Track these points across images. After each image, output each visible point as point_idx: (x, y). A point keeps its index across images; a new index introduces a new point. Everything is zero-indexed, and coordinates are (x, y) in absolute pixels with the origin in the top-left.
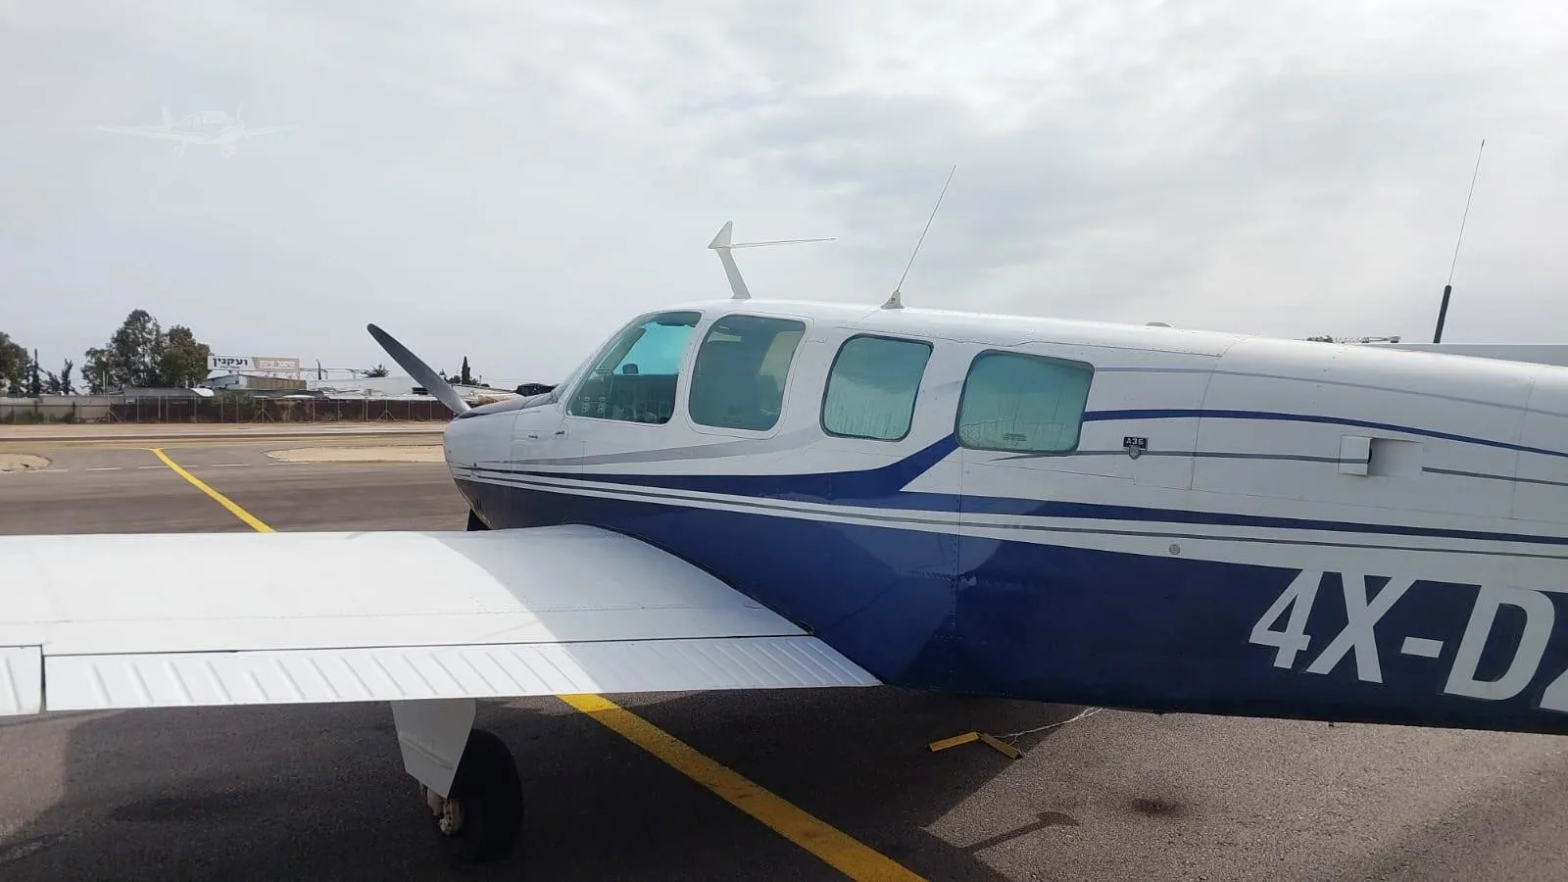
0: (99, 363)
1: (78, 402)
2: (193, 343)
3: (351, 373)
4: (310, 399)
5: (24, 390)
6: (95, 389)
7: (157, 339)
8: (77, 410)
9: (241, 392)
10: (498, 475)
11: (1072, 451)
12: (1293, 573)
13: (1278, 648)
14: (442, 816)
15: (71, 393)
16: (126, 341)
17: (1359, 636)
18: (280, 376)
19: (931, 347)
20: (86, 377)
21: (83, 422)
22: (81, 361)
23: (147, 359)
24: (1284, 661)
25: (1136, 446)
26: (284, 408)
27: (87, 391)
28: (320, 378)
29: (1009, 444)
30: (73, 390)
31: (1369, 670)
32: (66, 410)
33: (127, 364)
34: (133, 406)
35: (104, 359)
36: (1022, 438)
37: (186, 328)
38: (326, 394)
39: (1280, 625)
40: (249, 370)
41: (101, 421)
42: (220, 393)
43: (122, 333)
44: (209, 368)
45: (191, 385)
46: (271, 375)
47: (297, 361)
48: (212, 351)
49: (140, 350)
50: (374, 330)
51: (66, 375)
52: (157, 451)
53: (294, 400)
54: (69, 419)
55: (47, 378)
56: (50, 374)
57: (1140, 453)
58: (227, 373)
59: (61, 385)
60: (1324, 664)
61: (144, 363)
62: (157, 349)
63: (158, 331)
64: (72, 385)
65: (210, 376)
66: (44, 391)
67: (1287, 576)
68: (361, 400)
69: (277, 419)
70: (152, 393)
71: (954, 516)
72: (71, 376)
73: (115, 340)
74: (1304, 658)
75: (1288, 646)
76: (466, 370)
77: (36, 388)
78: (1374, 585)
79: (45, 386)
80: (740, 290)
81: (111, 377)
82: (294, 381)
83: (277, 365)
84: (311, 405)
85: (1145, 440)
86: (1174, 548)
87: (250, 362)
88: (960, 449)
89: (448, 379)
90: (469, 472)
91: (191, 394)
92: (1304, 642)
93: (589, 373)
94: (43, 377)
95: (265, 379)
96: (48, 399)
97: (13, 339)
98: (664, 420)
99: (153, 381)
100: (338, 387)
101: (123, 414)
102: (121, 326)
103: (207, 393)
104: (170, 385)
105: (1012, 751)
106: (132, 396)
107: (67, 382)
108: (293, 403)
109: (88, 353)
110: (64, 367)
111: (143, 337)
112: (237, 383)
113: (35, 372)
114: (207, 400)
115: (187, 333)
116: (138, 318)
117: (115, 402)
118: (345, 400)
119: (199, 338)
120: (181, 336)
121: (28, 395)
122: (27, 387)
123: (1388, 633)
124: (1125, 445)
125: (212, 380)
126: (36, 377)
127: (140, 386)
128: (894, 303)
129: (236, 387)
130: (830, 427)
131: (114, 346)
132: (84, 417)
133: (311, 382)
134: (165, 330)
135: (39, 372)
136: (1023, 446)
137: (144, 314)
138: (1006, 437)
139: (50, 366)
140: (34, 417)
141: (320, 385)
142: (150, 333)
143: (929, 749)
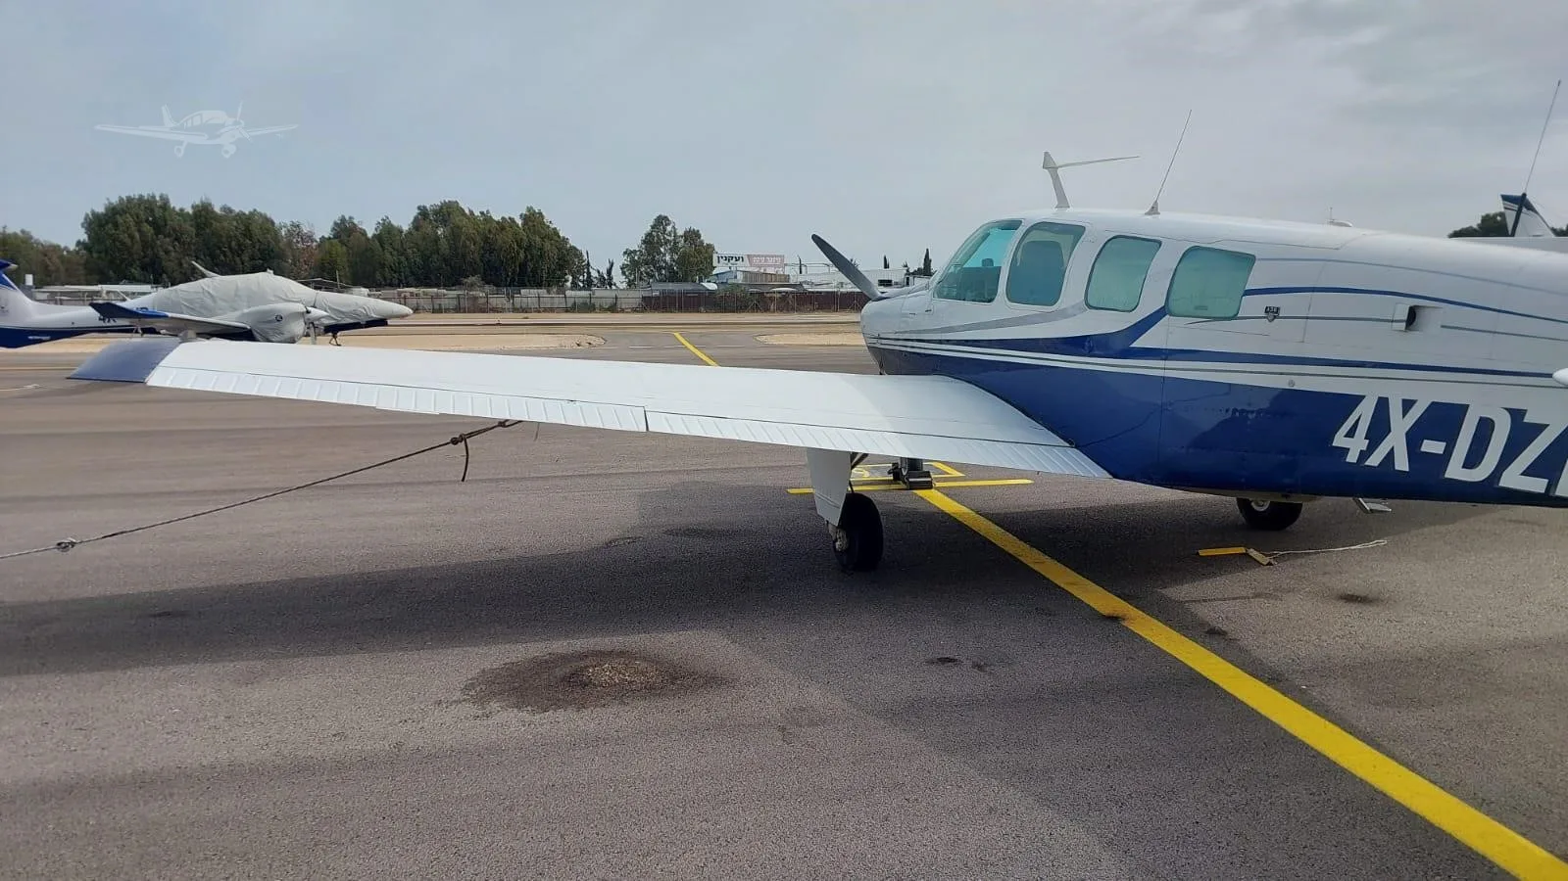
0: (633, 261)
1: (620, 295)
2: (702, 242)
3: (827, 268)
4: (791, 292)
5: (582, 285)
6: (630, 284)
7: (674, 240)
8: (619, 302)
9: (738, 285)
10: (901, 343)
11: (1235, 317)
12: (1360, 398)
13: (1349, 449)
14: (836, 540)
15: (614, 287)
16: (650, 242)
17: (1396, 441)
18: (770, 271)
19: (1160, 243)
20: (624, 273)
21: (622, 311)
22: (621, 260)
23: (668, 258)
24: (1352, 458)
25: (1272, 313)
26: (772, 299)
27: (625, 285)
28: (801, 272)
29: (1199, 313)
30: (615, 285)
31: (1402, 464)
32: (610, 301)
33: (653, 262)
34: (657, 298)
35: (636, 258)
36: (1205, 308)
37: (696, 229)
38: (805, 286)
39: (1351, 434)
40: (744, 266)
41: (634, 310)
42: (722, 287)
43: (649, 235)
44: (714, 265)
45: (701, 280)
46: (762, 271)
47: (782, 257)
48: (716, 250)
49: (662, 250)
50: (817, 239)
51: (609, 272)
52: (677, 334)
53: (780, 292)
54: (613, 308)
55: (597, 275)
56: (599, 272)
57: (1275, 317)
58: (728, 269)
59: (606, 281)
60: (1374, 460)
61: (665, 261)
62: (674, 250)
63: (675, 233)
64: (614, 280)
65: (714, 272)
66: (595, 285)
67: (1356, 400)
68: (832, 292)
69: (767, 310)
70: (671, 286)
71: (1161, 363)
72: (613, 273)
73: (644, 242)
74: (1364, 455)
75: (1355, 446)
76: (927, 261)
77: (589, 283)
78: (1408, 405)
79: (596, 281)
80: (1062, 201)
81: (641, 273)
82: (780, 275)
83: (766, 261)
84: (793, 297)
85: (1278, 309)
86: (1292, 383)
87: (746, 259)
88: (1167, 316)
89: (911, 271)
90: (875, 341)
91: (701, 288)
92: (1364, 444)
93: (948, 268)
94: (594, 274)
95: (756, 274)
96: (599, 292)
97: (572, 242)
98: (990, 301)
99: (673, 277)
100: (816, 280)
101: (650, 304)
102: (649, 229)
103: (712, 286)
104: (684, 280)
105: (1265, 560)
106: (657, 289)
107: (611, 278)
108: (779, 295)
109: (625, 253)
110: (608, 266)
111: (664, 238)
112: (736, 277)
113: (588, 270)
114: (712, 292)
115: (697, 234)
116: (661, 222)
117: (647, 294)
118: (821, 293)
119: (706, 239)
120: (692, 236)
121: (584, 288)
122: (583, 282)
123: (1414, 438)
124: (1266, 312)
125: (717, 275)
126: (589, 273)
127: (660, 281)
128: (1154, 210)
129: (734, 281)
130: (1091, 303)
131: (643, 246)
132: (623, 307)
133: (794, 276)
134: (680, 232)
135: (591, 270)
136: (1206, 314)
137: (666, 218)
138: (1197, 308)
139: (598, 266)
140: (588, 307)
141: (801, 279)
142: (670, 236)
143: (1198, 553)
